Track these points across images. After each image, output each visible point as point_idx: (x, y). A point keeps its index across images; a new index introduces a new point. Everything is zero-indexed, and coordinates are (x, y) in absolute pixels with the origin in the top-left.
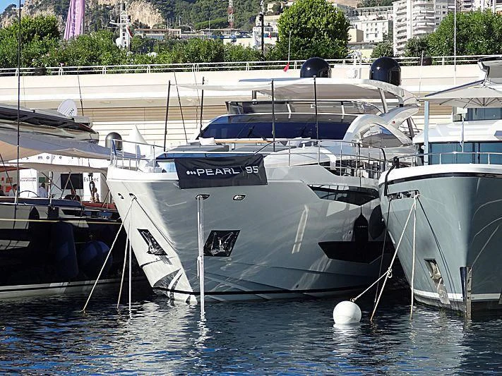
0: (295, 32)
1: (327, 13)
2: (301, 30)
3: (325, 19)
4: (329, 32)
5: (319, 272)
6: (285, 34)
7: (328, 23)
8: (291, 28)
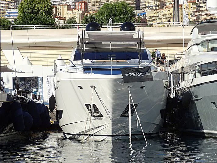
0: (30, 11)
1: (45, 2)
2: (32, 10)
3: (44, 5)
4: (46, 11)
5: (156, 124)
6: (24, 12)
7: (45, 7)
8: (27, 10)
